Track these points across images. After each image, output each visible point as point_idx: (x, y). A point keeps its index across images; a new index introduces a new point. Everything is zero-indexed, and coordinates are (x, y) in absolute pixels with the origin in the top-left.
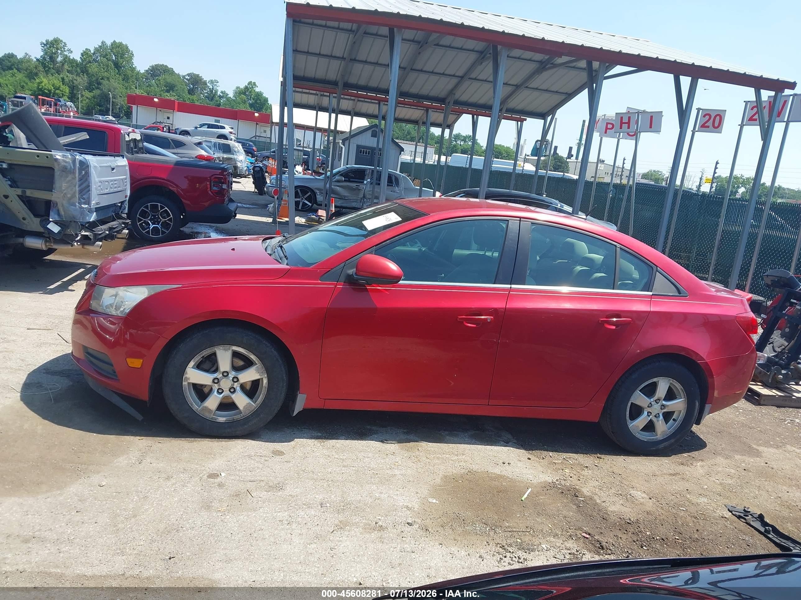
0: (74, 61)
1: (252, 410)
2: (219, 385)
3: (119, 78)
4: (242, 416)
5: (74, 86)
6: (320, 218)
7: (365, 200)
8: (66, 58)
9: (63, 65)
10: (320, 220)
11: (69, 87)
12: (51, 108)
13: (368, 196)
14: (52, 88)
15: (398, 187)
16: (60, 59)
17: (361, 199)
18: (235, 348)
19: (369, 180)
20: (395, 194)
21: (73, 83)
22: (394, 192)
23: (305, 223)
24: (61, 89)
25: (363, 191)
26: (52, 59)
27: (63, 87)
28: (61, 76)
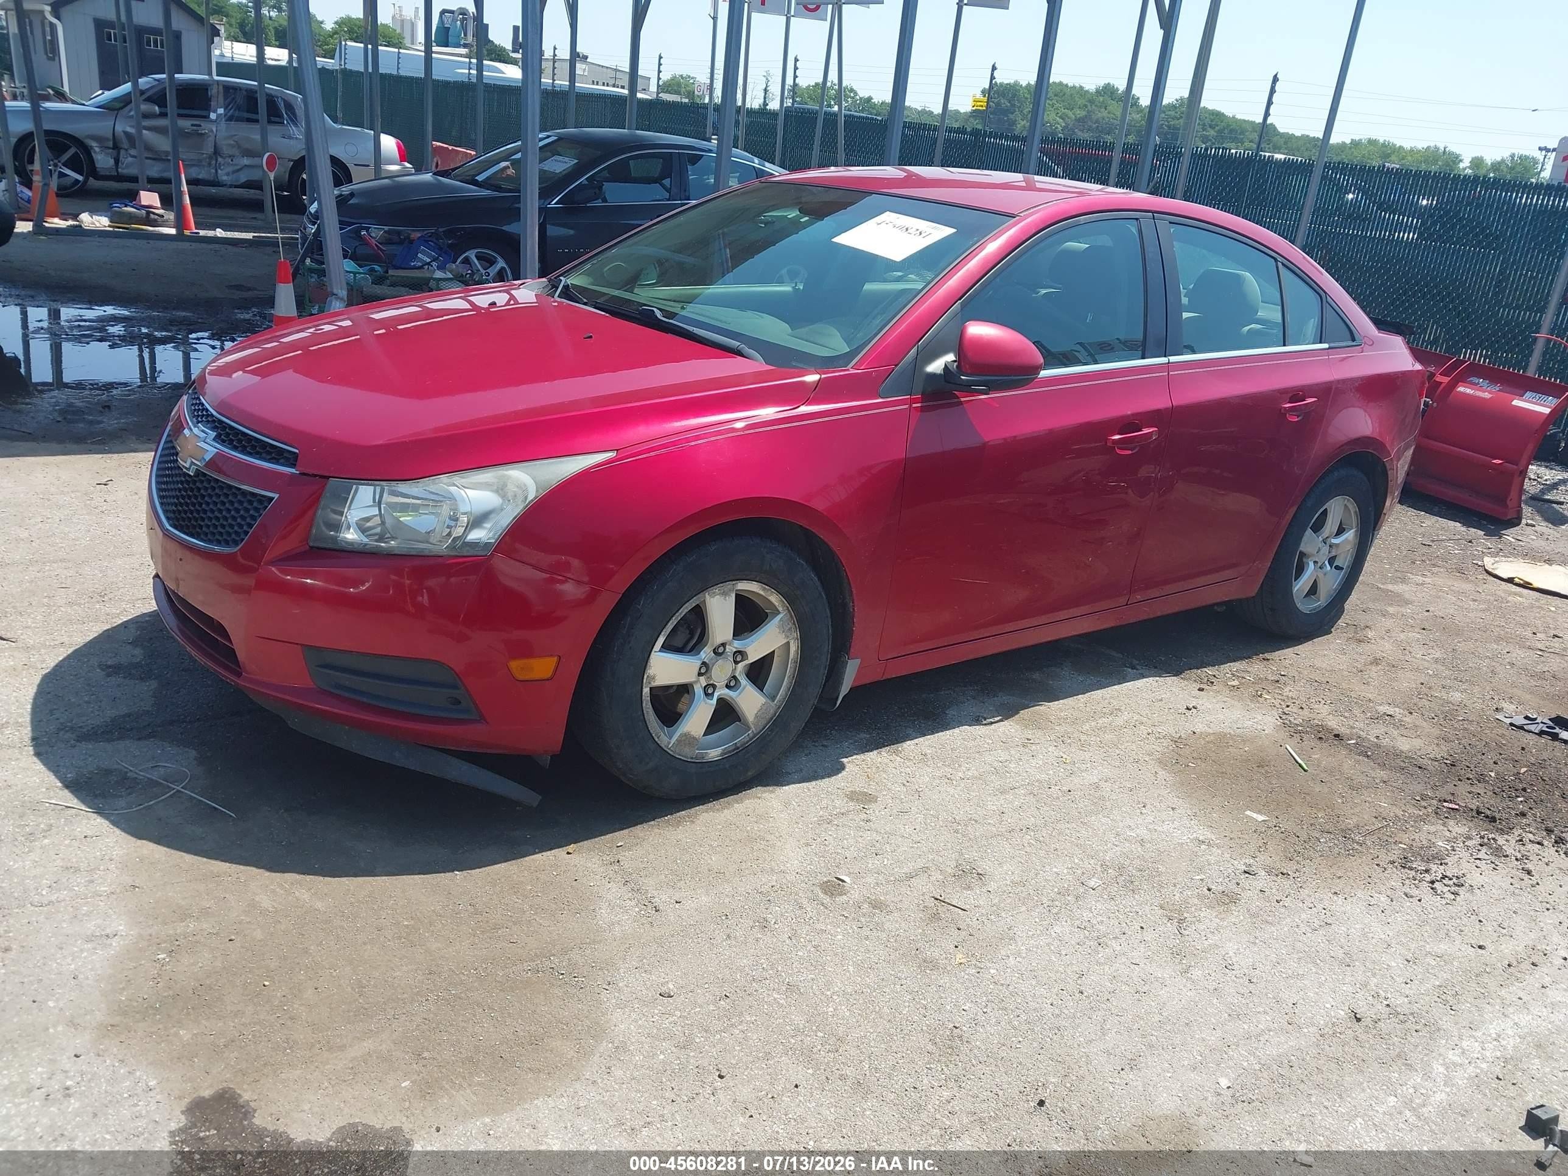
1: (770, 715)
2: (710, 678)
4: (751, 735)
6: (148, 213)
7: (220, 159)
10: (152, 216)
13: (226, 151)
15: (296, 125)
17: (210, 158)
18: (744, 586)
19: (221, 111)
20: (292, 142)
22: (290, 138)
23: (109, 226)
25: (212, 139)
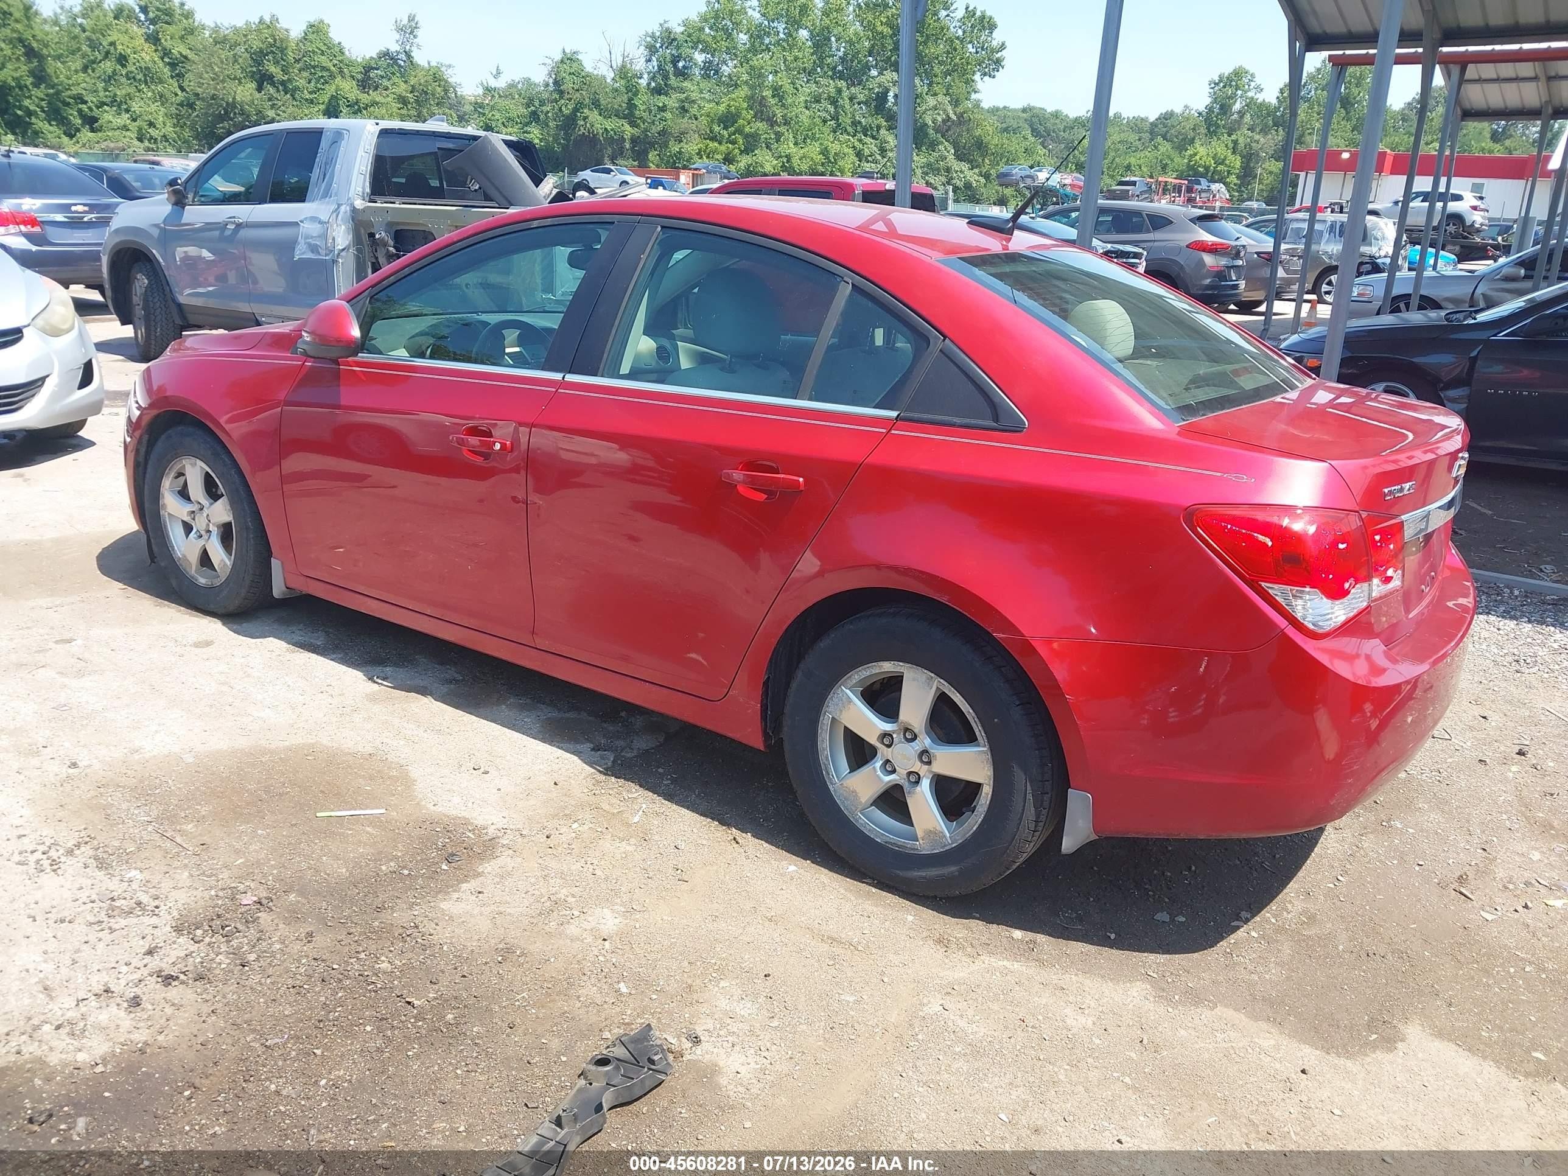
0: (1263, 105)
3: (1346, 125)
5: (1251, 154)
8: (1251, 103)
9: (1242, 117)
11: (1242, 157)
12: (1180, 196)
14: (1213, 162)
16: (1237, 106)
21: (1251, 149)
24: (1227, 162)
26: (1225, 109)
27: (1231, 157)
28: (1234, 137)
